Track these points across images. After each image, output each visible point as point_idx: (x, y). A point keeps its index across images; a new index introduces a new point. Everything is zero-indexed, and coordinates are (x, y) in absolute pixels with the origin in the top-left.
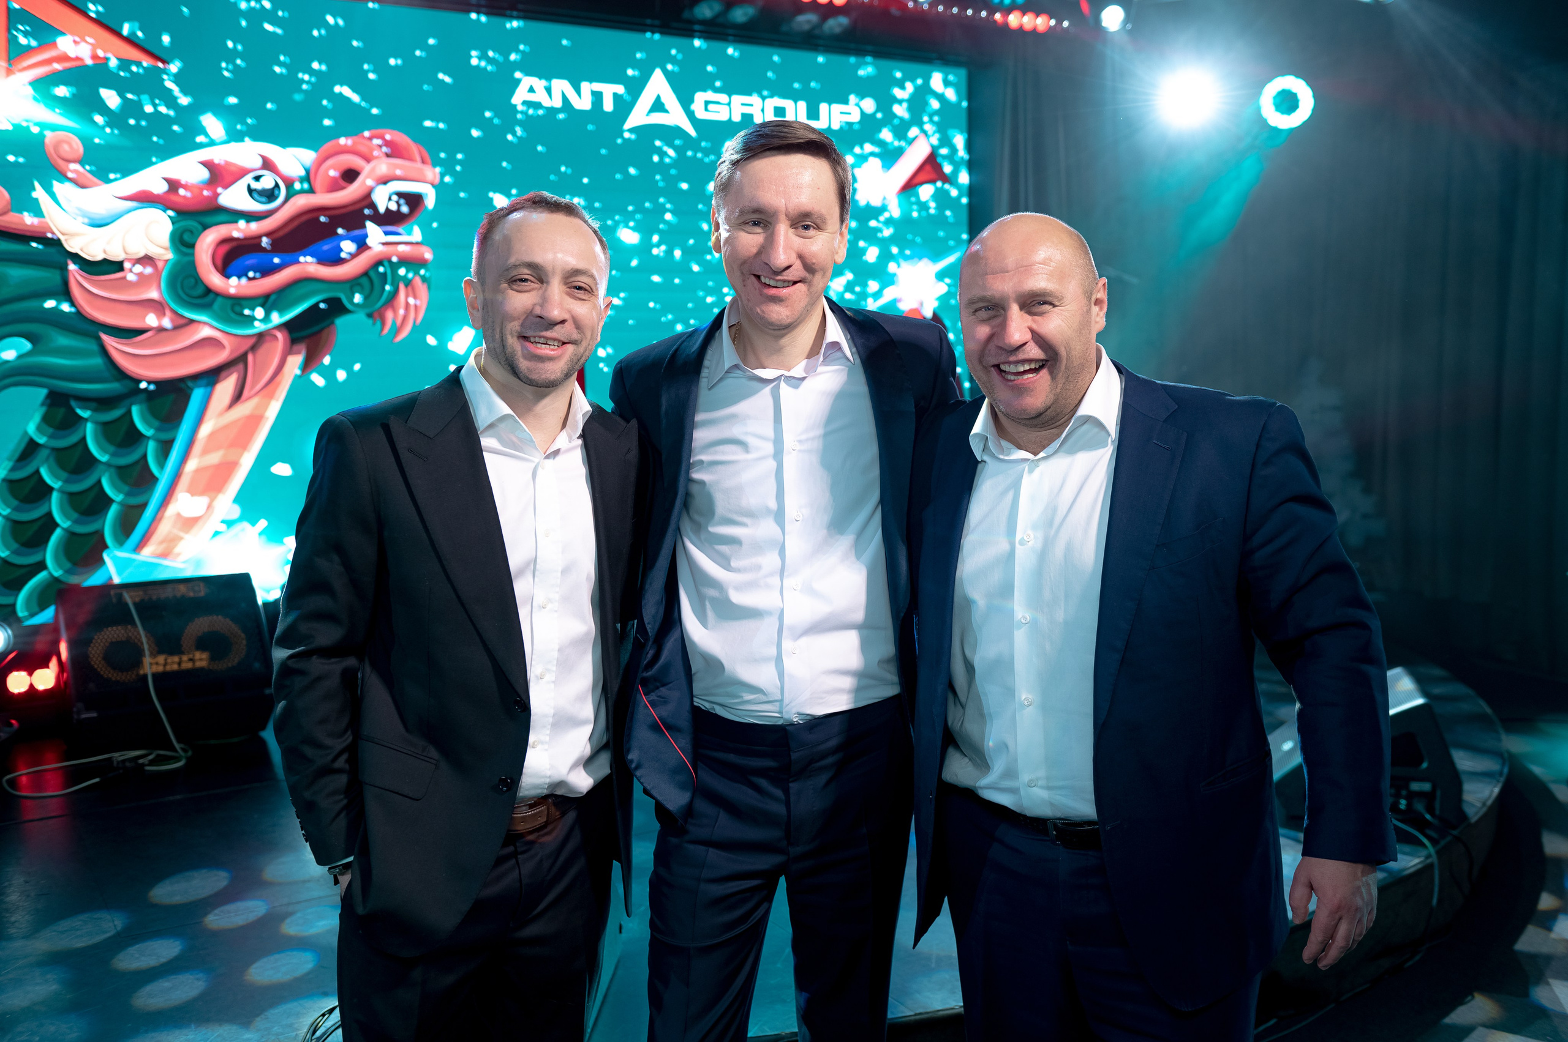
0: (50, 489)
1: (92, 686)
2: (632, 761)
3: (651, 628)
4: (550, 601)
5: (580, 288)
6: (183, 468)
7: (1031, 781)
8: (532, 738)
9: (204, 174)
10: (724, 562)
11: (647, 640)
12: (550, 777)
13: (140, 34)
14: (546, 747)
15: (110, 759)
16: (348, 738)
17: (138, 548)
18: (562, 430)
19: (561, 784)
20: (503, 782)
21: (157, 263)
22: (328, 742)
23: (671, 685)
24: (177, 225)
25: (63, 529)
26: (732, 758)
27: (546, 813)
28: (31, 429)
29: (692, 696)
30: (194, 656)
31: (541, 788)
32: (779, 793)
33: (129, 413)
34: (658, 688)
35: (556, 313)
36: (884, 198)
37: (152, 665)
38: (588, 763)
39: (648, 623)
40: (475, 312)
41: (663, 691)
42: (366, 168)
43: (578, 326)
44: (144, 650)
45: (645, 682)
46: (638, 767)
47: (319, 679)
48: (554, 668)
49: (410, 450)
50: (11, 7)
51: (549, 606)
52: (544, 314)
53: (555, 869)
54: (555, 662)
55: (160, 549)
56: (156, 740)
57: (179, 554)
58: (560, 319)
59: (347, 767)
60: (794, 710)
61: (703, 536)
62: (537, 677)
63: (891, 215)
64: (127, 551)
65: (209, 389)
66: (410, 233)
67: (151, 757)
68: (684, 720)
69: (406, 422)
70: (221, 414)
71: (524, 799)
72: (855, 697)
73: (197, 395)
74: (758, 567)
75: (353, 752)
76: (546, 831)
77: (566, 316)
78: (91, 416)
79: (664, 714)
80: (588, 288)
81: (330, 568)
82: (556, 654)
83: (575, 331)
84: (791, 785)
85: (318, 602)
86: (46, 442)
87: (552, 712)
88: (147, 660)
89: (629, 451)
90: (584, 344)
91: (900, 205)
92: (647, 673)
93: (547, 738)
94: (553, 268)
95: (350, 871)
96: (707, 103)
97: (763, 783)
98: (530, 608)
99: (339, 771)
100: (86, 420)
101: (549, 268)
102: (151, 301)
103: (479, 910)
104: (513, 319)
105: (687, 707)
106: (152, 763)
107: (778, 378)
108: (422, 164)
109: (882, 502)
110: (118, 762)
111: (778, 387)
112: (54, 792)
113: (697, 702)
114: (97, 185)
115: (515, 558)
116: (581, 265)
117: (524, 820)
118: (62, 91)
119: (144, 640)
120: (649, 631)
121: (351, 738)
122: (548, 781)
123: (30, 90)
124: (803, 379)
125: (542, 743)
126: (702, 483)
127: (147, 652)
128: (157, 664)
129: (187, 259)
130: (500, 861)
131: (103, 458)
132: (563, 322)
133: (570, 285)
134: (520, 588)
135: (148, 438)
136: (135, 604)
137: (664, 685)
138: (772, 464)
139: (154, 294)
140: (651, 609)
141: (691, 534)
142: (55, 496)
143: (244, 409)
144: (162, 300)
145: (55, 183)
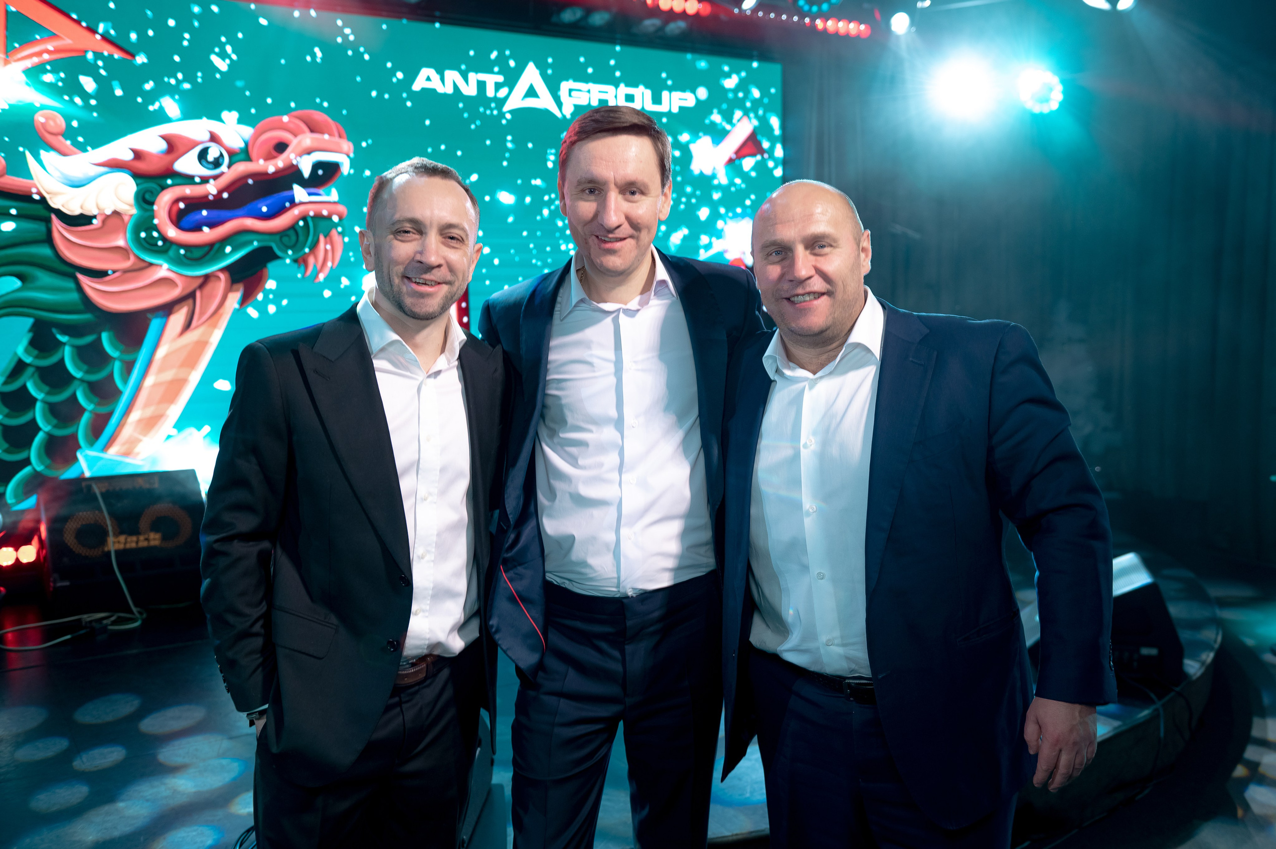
0: (35, 400)
1: (65, 560)
2: (492, 626)
3: (512, 518)
4: (430, 494)
5: (452, 238)
6: (143, 384)
7: (829, 640)
8: (414, 607)
9: (163, 145)
10: (573, 461)
11: (508, 527)
12: (429, 639)
13: (112, 32)
14: (427, 614)
15: (79, 620)
16: (263, 608)
17: (106, 448)
18: (441, 354)
19: (439, 644)
20: (391, 643)
21: (123, 217)
22: (247, 611)
23: (526, 565)
24: (140, 187)
25: (45, 432)
26: (578, 624)
27: (425, 670)
28: (21, 350)
29: (544, 572)
30: (148, 536)
31: (421, 649)
32: (616, 654)
33: (99, 339)
34: (515, 567)
35: (433, 259)
36: (714, 168)
37: (115, 543)
38: (461, 628)
39: (510, 514)
40: (368, 257)
41: (520, 569)
42: (294, 142)
43: (451, 269)
44: (108, 531)
45: (505, 562)
46: (497, 631)
47: (239, 559)
48: (433, 550)
49: (316, 371)
50: (9, 10)
51: (430, 499)
52: (423, 259)
53: (433, 716)
54: (434, 545)
55: (123, 449)
56: (117, 604)
57: (138, 454)
58: (437, 264)
59: (262, 631)
60: (629, 586)
61: (556, 440)
62: (419, 557)
63: (719, 182)
64: (96, 450)
65: (164, 320)
66: (328, 194)
67: (113, 619)
68: (536, 593)
69: (312, 348)
70: (174, 340)
71: (408, 659)
72: (675, 575)
73: (155, 324)
74: (601, 465)
75: (267, 619)
76: (425, 684)
77: (442, 262)
78: (68, 341)
79: (520, 588)
80: (459, 238)
81: (249, 467)
82: (435, 538)
83: (449, 274)
84: (626, 647)
85: (239, 495)
86: (32, 361)
87: (432, 585)
88: (111, 539)
89: (496, 370)
90: (457, 284)
91: (727, 174)
92: (507, 554)
93: (428, 608)
94: (431, 223)
95: (265, 716)
96: (570, 90)
97: (604, 645)
98: (415, 500)
99: (256, 635)
100: (64, 344)
101: (427, 223)
102: (118, 248)
103: (372, 749)
104: (397, 263)
105: (539, 582)
106: (114, 623)
107: (618, 310)
108: (340, 138)
109: (700, 415)
110: (86, 623)
111: (618, 317)
112: (34, 645)
113: (549, 577)
114: (75, 153)
115: (401, 458)
116: (454, 220)
117: (407, 675)
118: (49, 78)
119: (109, 522)
120: (511, 520)
121: (265, 608)
122: (427, 642)
123: (23, 77)
124: (638, 310)
125: (423, 611)
126: (557, 397)
127: (111, 533)
128: (119, 542)
129: (148, 214)
130: (388, 708)
131: (78, 374)
132: (439, 266)
133: (445, 236)
134: (405, 484)
135: (114, 359)
136: (102, 494)
137: (520, 564)
138: (613, 380)
139: (121, 243)
140: (512, 501)
141: (547, 439)
142: (38, 405)
143: (192, 336)
144: (127, 247)
145: (42, 152)
